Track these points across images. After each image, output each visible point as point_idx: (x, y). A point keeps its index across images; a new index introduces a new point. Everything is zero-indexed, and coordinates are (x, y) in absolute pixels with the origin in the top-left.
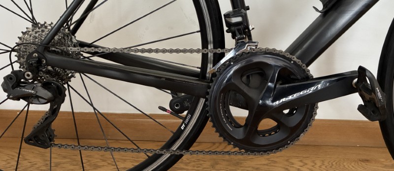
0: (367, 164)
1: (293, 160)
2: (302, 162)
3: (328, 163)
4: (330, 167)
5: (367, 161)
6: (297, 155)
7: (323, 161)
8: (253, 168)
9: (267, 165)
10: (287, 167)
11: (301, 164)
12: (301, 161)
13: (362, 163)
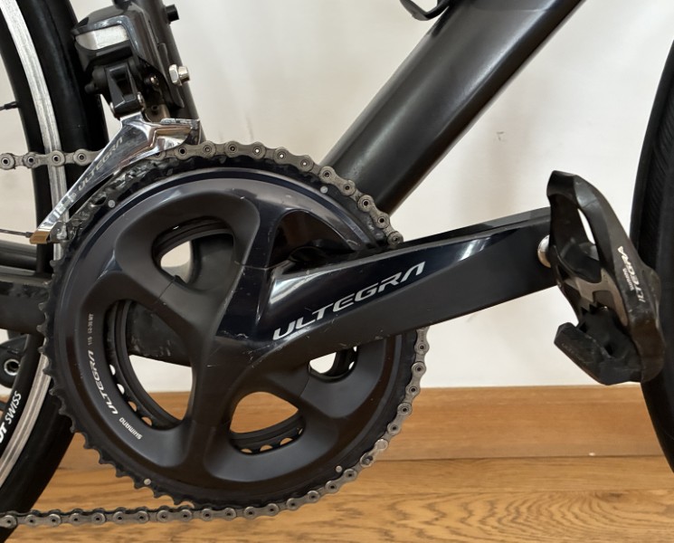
0: (617, 505)
1: (407, 507)
2: (434, 510)
3: (507, 509)
4: (513, 521)
5: (618, 496)
6: (421, 492)
7: (492, 504)
8: (289, 534)
9: (331, 524)
10: (388, 527)
11: (430, 515)
12: (431, 507)
13: (603, 504)
